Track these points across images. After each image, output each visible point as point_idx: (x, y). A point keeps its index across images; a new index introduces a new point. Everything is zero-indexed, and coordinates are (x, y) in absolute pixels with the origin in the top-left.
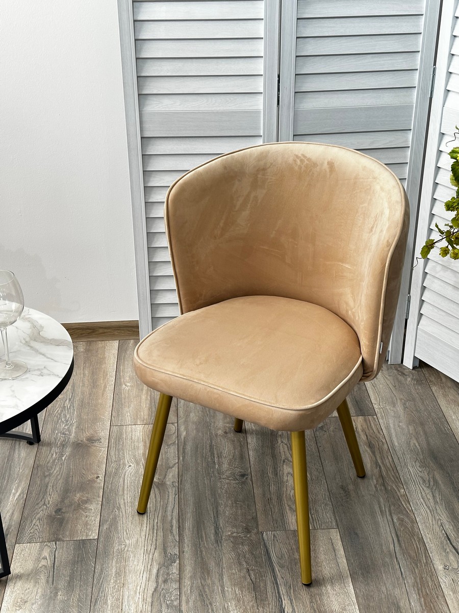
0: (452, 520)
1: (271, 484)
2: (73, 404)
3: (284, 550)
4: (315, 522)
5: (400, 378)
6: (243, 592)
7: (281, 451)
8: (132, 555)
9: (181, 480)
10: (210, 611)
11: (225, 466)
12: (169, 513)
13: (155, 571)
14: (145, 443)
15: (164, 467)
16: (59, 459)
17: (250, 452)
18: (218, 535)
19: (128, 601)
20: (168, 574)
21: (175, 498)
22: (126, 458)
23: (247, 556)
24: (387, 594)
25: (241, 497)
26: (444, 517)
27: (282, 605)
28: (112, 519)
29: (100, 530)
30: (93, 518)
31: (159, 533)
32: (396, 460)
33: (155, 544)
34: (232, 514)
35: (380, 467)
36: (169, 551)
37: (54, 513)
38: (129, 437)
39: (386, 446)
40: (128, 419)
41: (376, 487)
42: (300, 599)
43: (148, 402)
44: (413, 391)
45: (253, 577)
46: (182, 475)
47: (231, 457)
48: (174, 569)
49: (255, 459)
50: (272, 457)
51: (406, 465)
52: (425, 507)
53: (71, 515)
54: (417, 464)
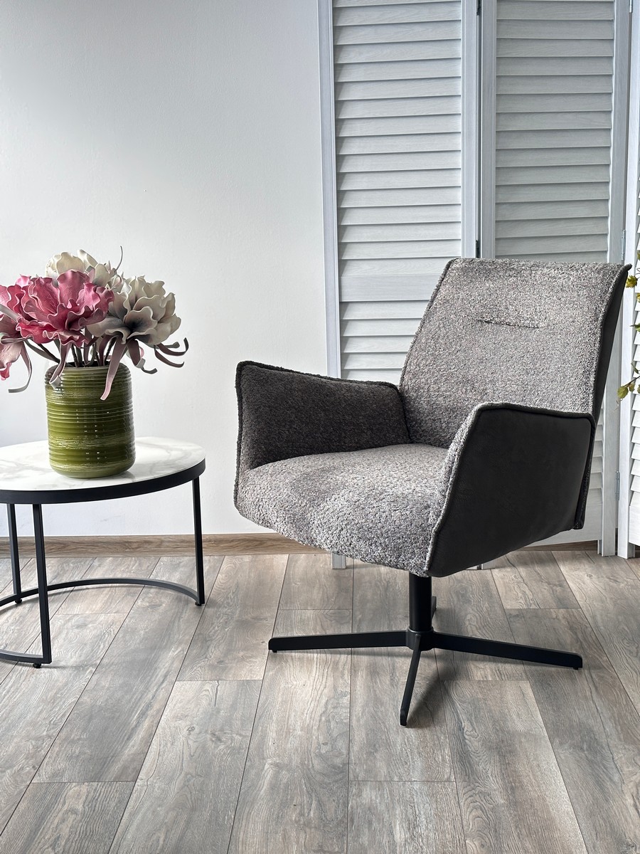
2: (237, 595)
4: (503, 676)
5: (611, 584)
6: (420, 717)
7: (469, 628)
8: (299, 691)
10: (383, 727)
12: (340, 666)
13: (324, 701)
14: (316, 621)
16: (221, 631)
19: (295, 718)
20: (338, 703)
22: (294, 631)
24: (580, 722)
27: (461, 725)
28: (279, 668)
30: (258, 667)
31: (329, 678)
32: (600, 639)
35: (581, 643)
36: (339, 689)
37: (216, 663)
38: (299, 617)
39: (590, 629)
42: (482, 723)
43: (320, 595)
44: (626, 593)
45: (431, 708)
48: (346, 700)
51: (611, 642)
52: (630, 669)
53: (234, 665)
54: (625, 641)
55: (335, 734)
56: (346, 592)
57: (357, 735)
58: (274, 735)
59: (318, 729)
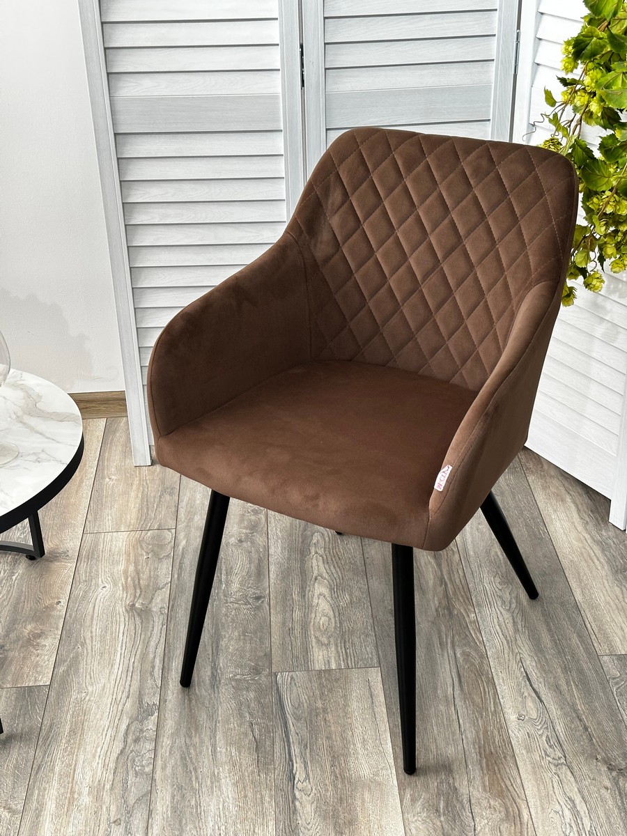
0: (536, 653)
1: (295, 609)
3: (304, 698)
4: (349, 659)
6: (242, 754)
7: (314, 565)
8: (94, 706)
9: (173, 605)
10: (194, 779)
11: (235, 586)
12: (151, 649)
13: (123, 727)
14: (129, 555)
15: (151, 588)
16: (7, 579)
17: (270, 567)
18: (216, 678)
19: (83, 767)
20: (141, 731)
21: (161, 629)
22: (100, 576)
23: (252, 705)
24: (437, 754)
25: (252, 627)
26: (525, 650)
27: (293, 769)
28: (73, 657)
29: (55, 673)
30: (46, 657)
31: (134, 676)
32: (468, 575)
33: (127, 690)
34: (237, 650)
35: (446, 584)
36: (146, 699)
38: (108, 548)
39: (457, 556)
40: (108, 523)
41: (437, 610)
42: (318, 762)
43: (139, 501)
45: (257, 732)
46: (175, 598)
47: (244, 574)
48: (151, 724)
49: (277, 575)
50: (301, 573)
51: (481, 581)
52: (502, 636)
53: (17, 654)
54: (498, 580)
55: (132, 800)
56: (171, 494)
57: (160, 802)
58: (54, 806)
59: (112, 788)
